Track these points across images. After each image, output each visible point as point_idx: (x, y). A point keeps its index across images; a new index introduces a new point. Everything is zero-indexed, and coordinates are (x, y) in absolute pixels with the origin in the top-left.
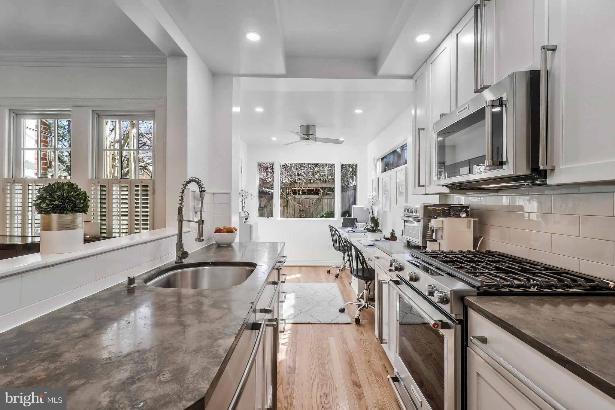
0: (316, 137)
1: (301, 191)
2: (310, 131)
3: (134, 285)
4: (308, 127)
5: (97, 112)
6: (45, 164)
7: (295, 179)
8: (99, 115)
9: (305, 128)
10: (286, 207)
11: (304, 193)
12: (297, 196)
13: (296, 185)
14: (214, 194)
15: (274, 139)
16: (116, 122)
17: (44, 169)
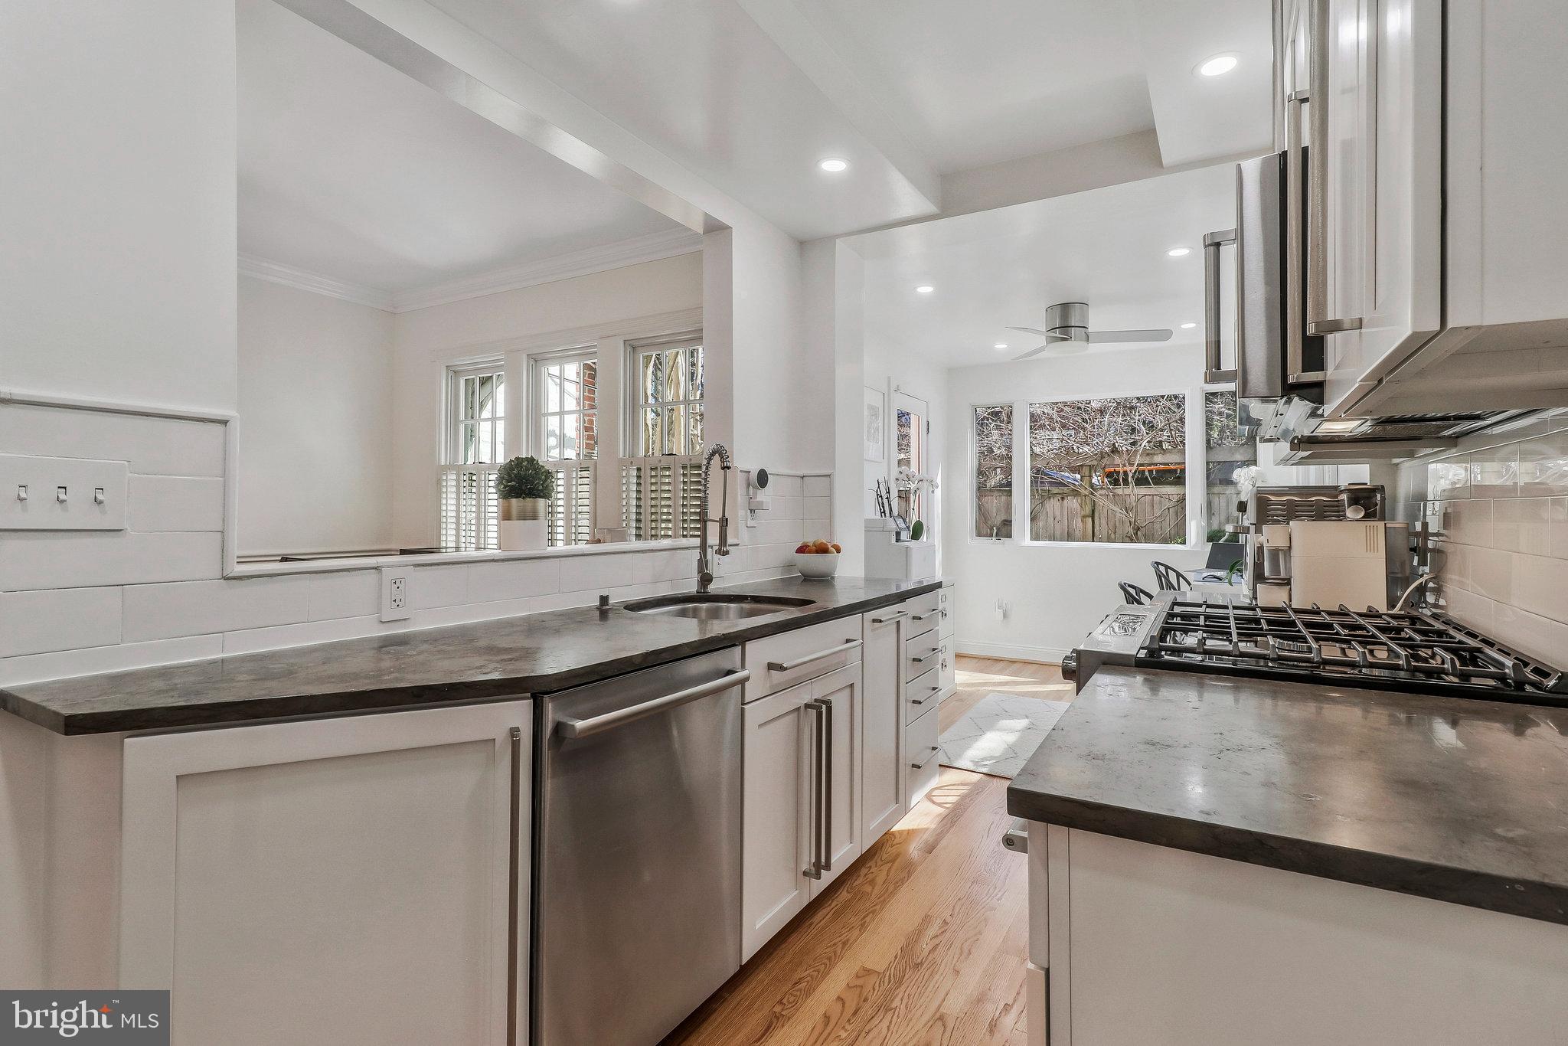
0: (1090, 330)
1: (1130, 475)
2: (1071, 317)
3: (607, 607)
4: (1065, 308)
5: (631, 343)
6: (590, 438)
7: (1114, 444)
8: (634, 348)
9: (1058, 312)
10: (1090, 519)
11: (1141, 481)
12: (1119, 491)
13: (1117, 460)
14: (803, 477)
15: (1001, 346)
16: (698, 350)
17: (588, 446)
